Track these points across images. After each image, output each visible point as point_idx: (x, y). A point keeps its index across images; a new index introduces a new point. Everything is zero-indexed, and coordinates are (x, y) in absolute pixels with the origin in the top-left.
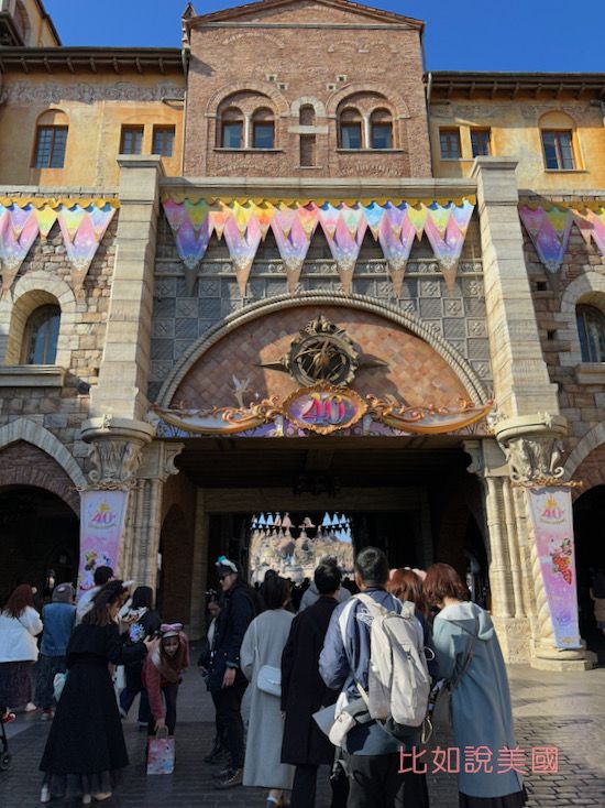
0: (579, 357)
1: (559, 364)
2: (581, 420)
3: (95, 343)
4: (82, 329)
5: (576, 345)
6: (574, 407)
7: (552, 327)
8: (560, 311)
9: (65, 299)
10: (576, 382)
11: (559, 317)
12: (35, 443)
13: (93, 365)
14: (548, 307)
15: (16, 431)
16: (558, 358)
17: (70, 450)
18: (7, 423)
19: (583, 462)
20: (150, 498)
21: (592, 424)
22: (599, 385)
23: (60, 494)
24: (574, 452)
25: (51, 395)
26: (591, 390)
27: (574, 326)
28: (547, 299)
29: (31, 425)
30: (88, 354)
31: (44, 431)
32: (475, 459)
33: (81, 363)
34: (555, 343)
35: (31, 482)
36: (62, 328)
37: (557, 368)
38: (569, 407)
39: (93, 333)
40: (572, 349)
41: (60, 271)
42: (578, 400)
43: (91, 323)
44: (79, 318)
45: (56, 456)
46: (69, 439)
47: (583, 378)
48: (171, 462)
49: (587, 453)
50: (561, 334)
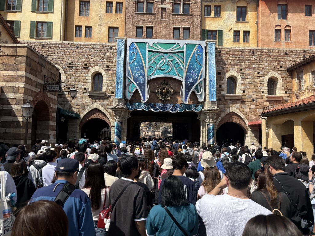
0: (226, 92)
1: (221, 94)
2: (224, 108)
3: (111, 85)
4: (108, 81)
5: (226, 89)
6: (223, 104)
7: (220, 84)
8: (223, 80)
9: (104, 73)
10: (224, 98)
11: (223, 82)
12: (99, 109)
13: (111, 91)
14: (220, 79)
15: (94, 106)
16: (221, 92)
17: (107, 111)
18: (92, 104)
19: (224, 117)
20: (125, 122)
21: (226, 109)
22: (229, 99)
23: (105, 120)
24: (221, 115)
25: (102, 98)
26: (228, 101)
27: (226, 84)
28: (220, 77)
29: (98, 105)
30: (110, 88)
31: (101, 106)
32: (199, 116)
33: (108, 90)
34: (221, 89)
35: (98, 118)
36: (103, 81)
37: (220, 95)
38: (222, 104)
39: (110, 83)
40: (225, 90)
41: (102, 66)
42: (224, 103)
43: (110, 80)
44: (107, 79)
45: (104, 112)
46: (107, 108)
47: (226, 98)
48: (129, 114)
49: (224, 115)
50: (223, 86)
